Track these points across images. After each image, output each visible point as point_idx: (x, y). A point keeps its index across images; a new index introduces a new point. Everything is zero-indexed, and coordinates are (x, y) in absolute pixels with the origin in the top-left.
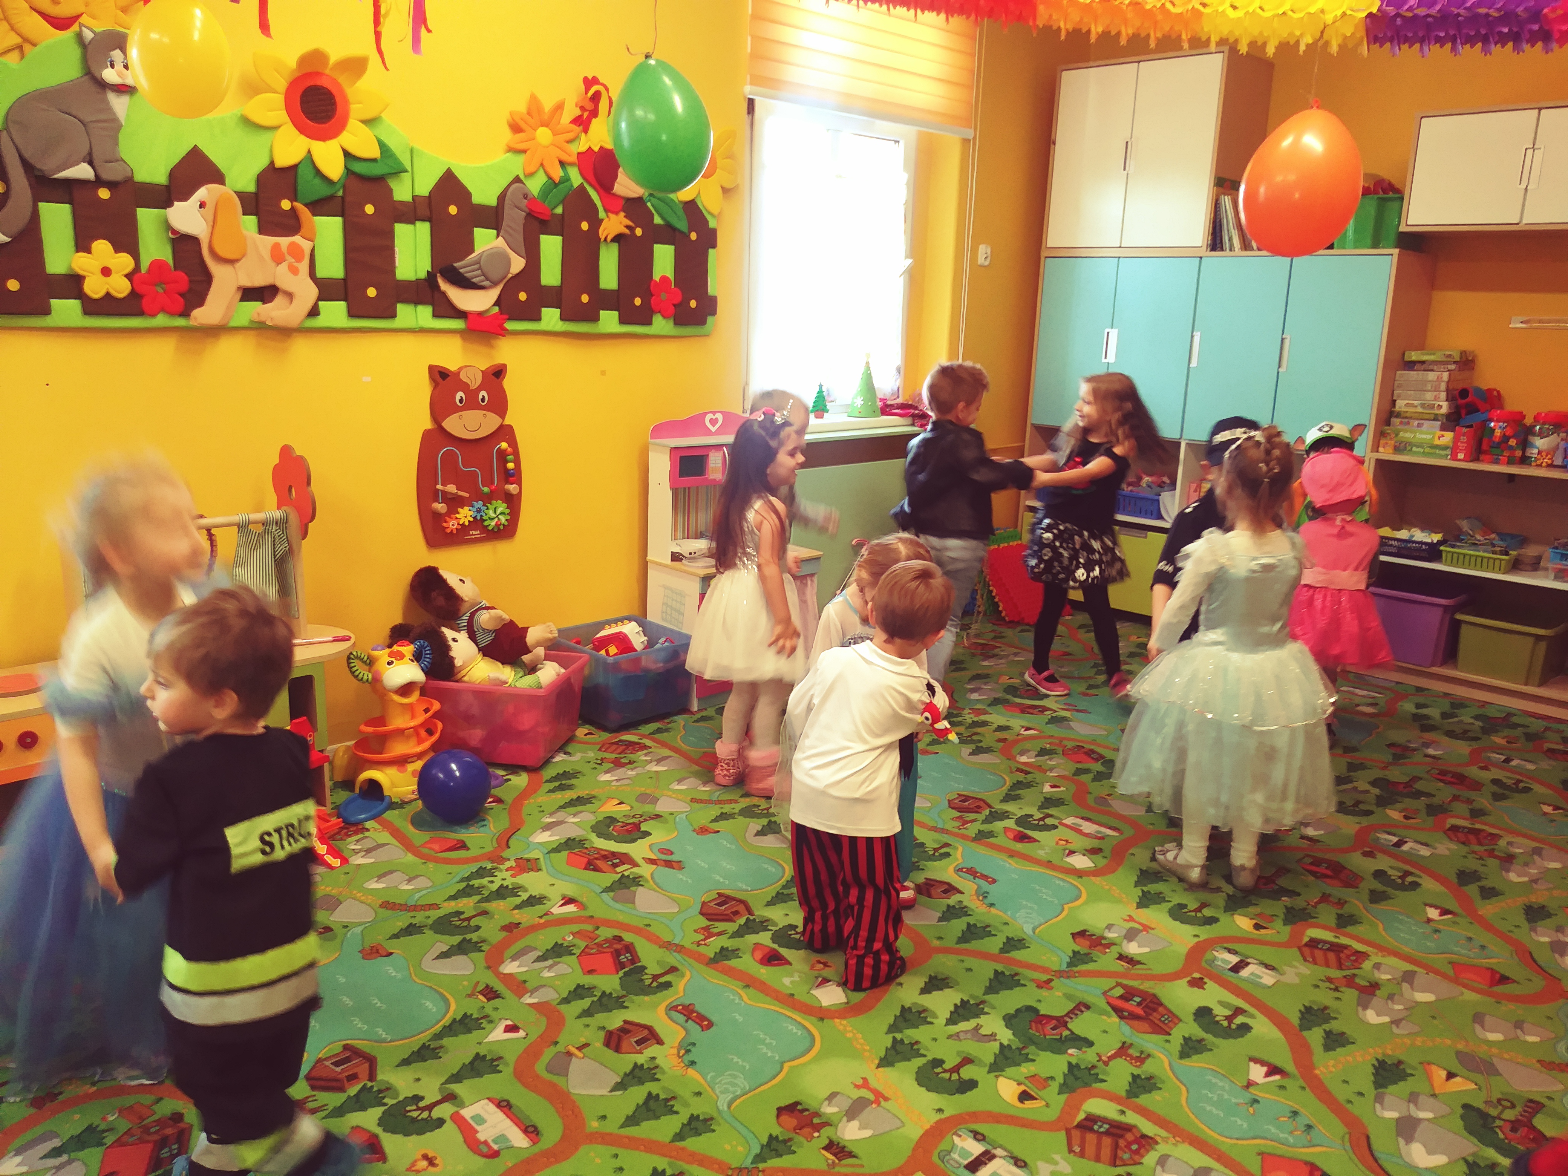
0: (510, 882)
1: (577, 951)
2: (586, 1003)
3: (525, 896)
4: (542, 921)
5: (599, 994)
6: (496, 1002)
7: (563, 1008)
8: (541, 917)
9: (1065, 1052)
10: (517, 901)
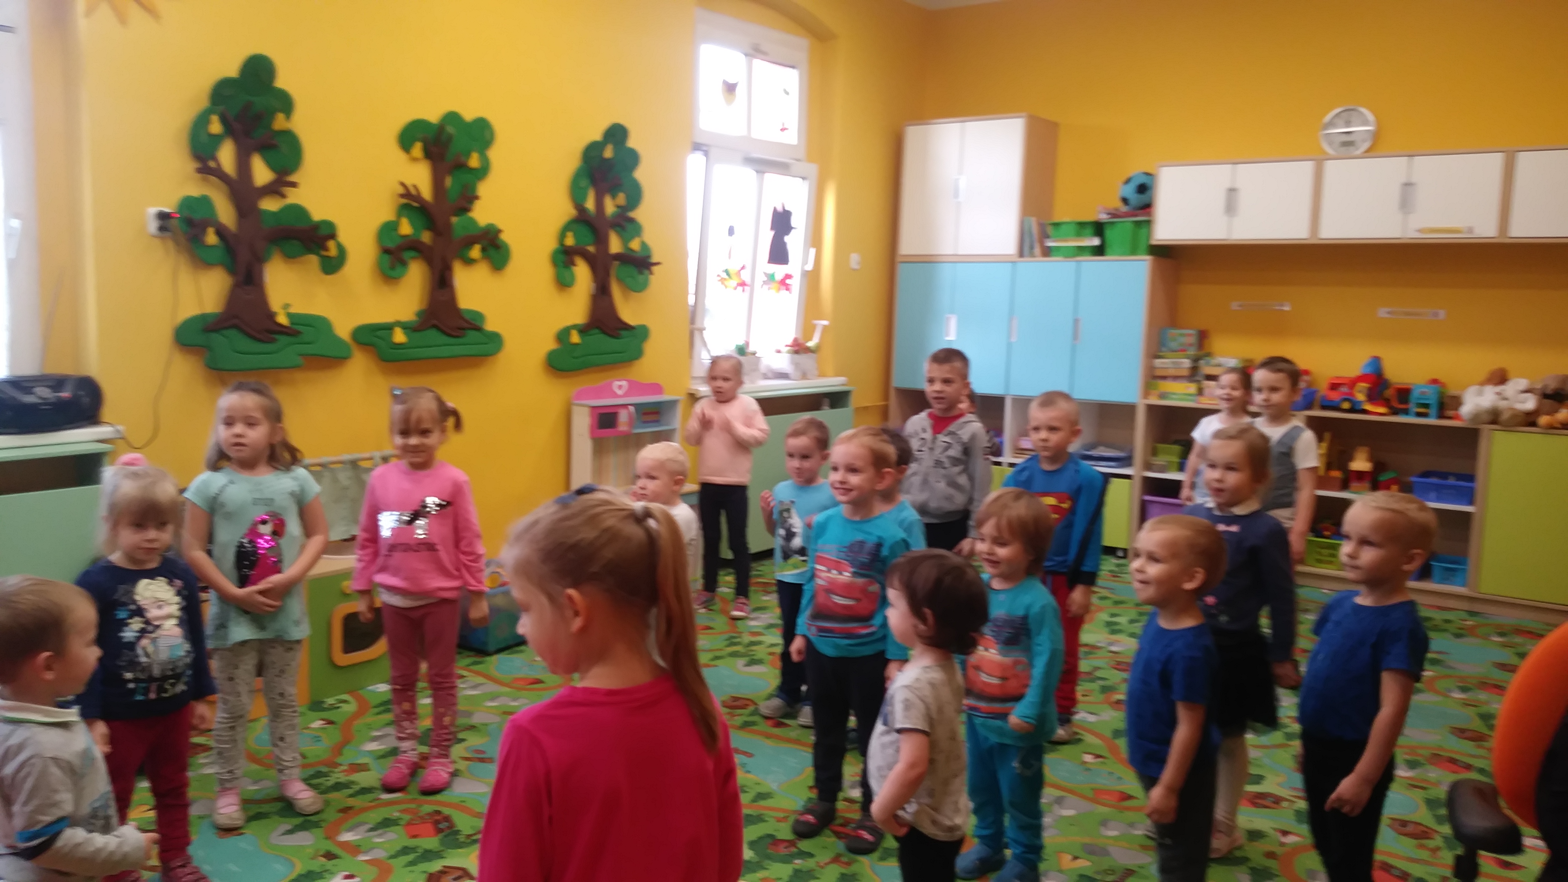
0: (343, 778)
1: (403, 822)
2: (411, 857)
3: (357, 788)
4: (373, 804)
5: (420, 850)
6: (334, 862)
7: (393, 862)
8: (371, 802)
9: (792, 863)
10: (350, 791)
